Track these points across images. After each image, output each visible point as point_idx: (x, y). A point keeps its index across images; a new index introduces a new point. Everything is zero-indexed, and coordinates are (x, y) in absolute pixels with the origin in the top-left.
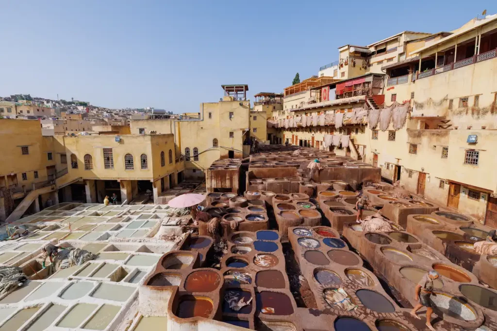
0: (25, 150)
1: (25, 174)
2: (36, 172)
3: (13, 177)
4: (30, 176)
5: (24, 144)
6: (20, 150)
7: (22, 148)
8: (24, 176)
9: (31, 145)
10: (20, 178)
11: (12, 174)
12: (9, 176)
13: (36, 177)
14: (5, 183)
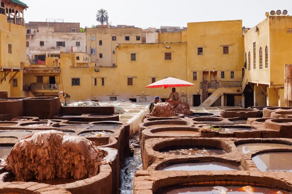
0: (226, 50)
1: (224, 72)
2: (232, 72)
3: (215, 74)
4: (227, 75)
5: (226, 44)
6: (222, 48)
7: (224, 47)
8: (223, 74)
9: (232, 45)
10: (219, 75)
11: (214, 71)
12: (211, 72)
13: (232, 77)
14: (209, 78)
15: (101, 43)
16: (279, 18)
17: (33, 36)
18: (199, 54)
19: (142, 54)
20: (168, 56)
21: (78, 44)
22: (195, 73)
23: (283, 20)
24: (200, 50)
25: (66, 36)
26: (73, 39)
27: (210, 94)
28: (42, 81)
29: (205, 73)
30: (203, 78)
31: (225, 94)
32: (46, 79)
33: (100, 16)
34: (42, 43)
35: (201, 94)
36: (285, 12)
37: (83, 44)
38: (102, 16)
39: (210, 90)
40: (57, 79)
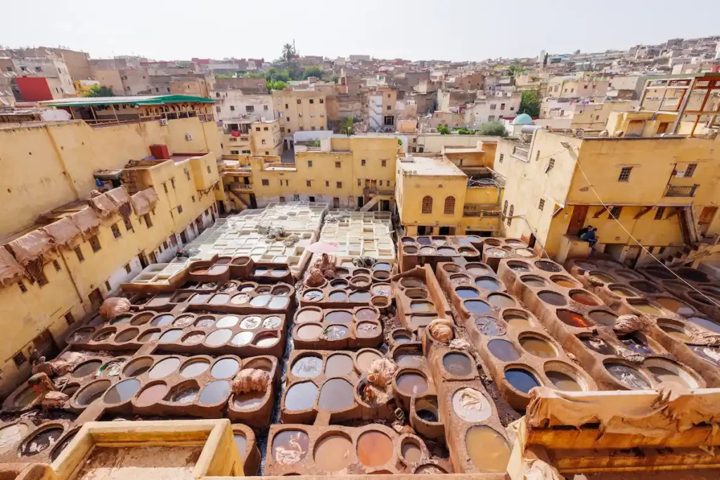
0: (384, 164)
1: (382, 181)
2: (388, 182)
3: (375, 182)
4: (385, 183)
5: (384, 158)
6: (381, 162)
9: (388, 160)
10: (378, 183)
11: (374, 179)
12: (372, 180)
13: (388, 185)
14: (370, 184)
15: (287, 106)
16: (410, 176)
17: (223, 101)
18: (362, 165)
19: (317, 162)
20: (338, 164)
21: (266, 108)
22: (359, 180)
23: (413, 178)
24: (364, 162)
25: (254, 100)
26: (261, 103)
27: (370, 199)
28: (238, 181)
29: (367, 180)
30: (366, 185)
31: (381, 201)
32: (241, 180)
33: (286, 52)
34: (232, 108)
35: (363, 196)
36: (415, 172)
37: (271, 108)
38: (289, 52)
39: (371, 195)
40: (250, 180)
